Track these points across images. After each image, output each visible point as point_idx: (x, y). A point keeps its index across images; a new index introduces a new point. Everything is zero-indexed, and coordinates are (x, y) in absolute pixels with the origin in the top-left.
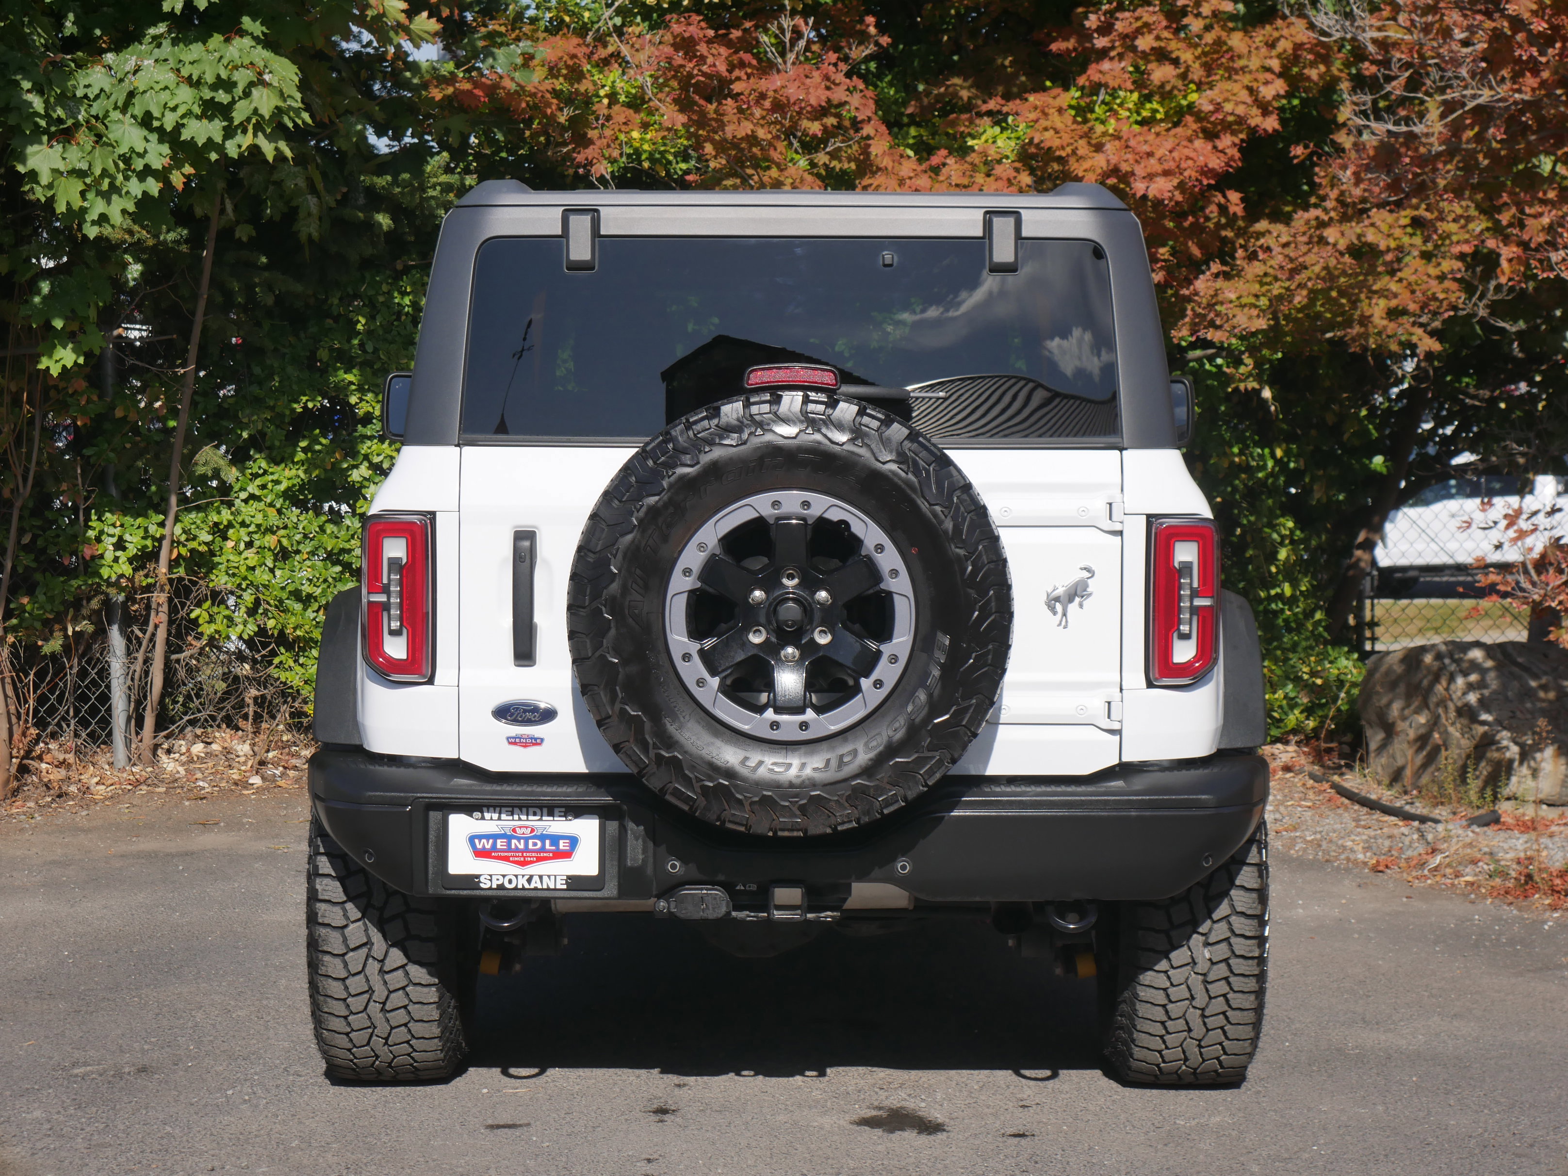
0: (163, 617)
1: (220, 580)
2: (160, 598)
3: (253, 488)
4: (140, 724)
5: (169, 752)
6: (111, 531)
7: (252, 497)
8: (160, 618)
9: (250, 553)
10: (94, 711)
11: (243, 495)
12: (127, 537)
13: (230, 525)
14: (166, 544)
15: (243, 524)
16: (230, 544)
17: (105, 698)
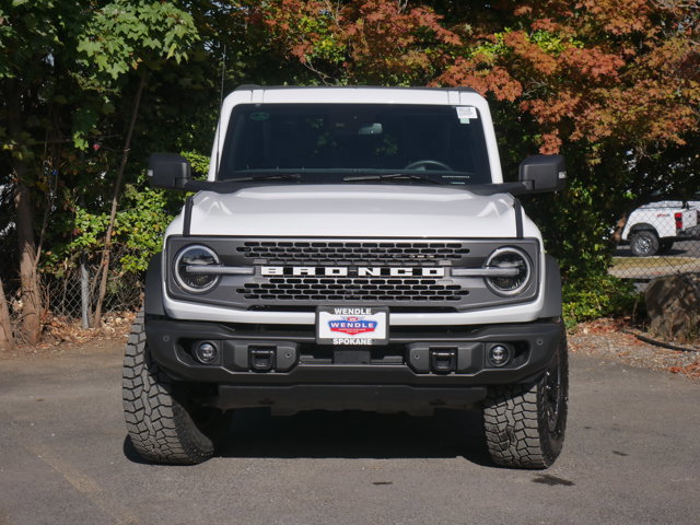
0: (107, 261)
1: (132, 245)
2: (106, 252)
3: (146, 204)
4: (94, 309)
5: (105, 322)
6: (85, 223)
7: (146, 208)
8: (105, 262)
9: (145, 233)
10: (73, 303)
11: (142, 207)
12: (93, 226)
13: (136, 220)
14: (110, 228)
15: (142, 220)
16: (136, 229)
17: (79, 297)
